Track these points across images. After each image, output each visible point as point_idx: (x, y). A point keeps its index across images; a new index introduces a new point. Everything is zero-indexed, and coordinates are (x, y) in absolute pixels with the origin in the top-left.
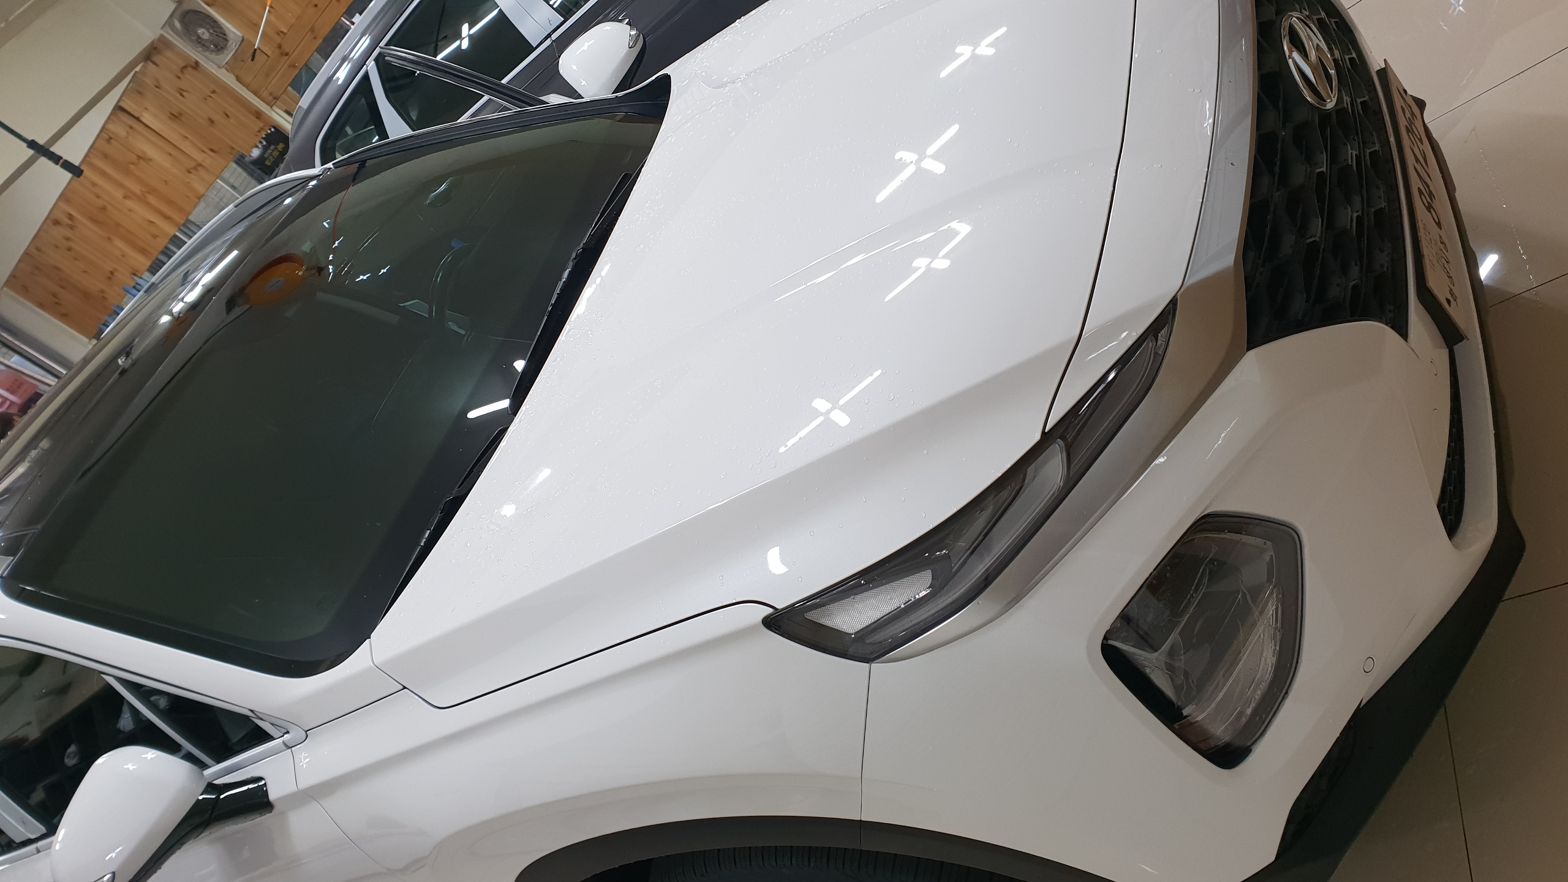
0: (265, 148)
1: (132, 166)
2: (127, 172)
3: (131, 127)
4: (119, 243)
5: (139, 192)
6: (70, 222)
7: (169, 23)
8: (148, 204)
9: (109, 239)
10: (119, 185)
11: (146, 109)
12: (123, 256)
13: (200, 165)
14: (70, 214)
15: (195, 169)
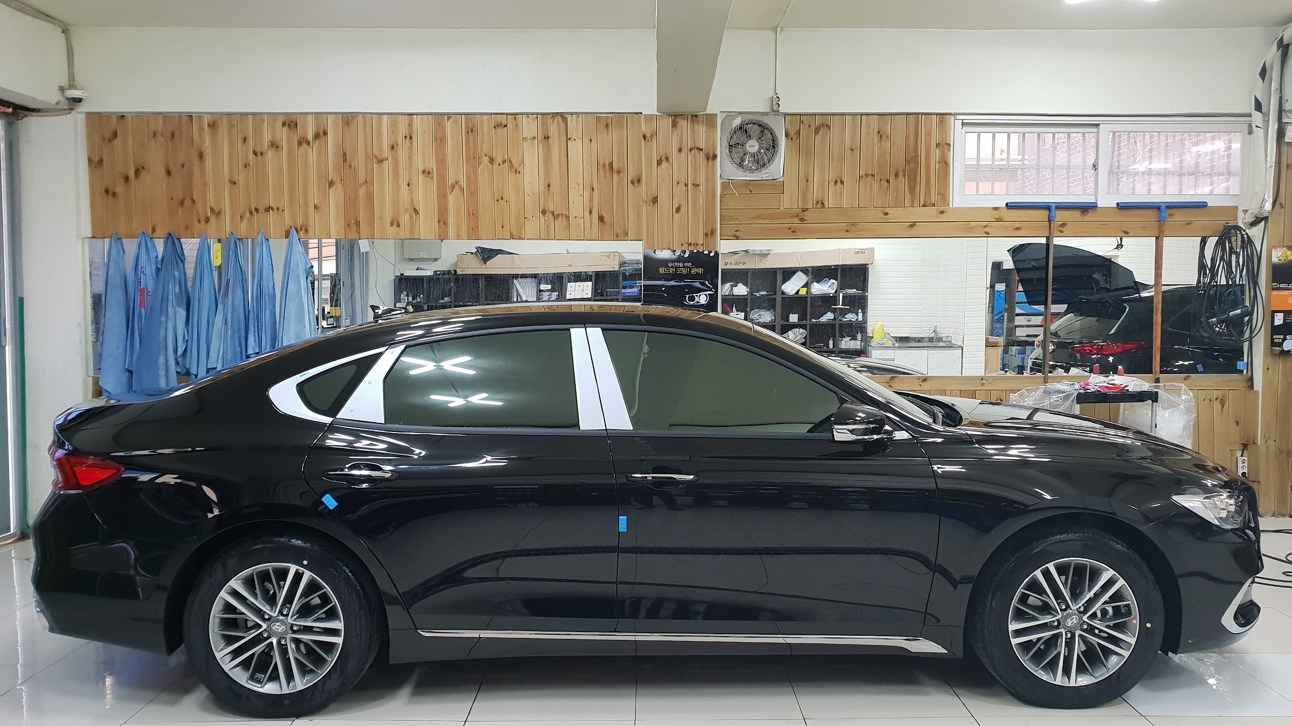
0: (680, 259)
1: (486, 160)
2: (473, 160)
3: (547, 138)
4: (336, 196)
5: (451, 181)
6: (310, 137)
7: (730, 115)
8: (442, 197)
9: (331, 184)
10: (441, 160)
11: (591, 140)
12: (315, 207)
13: (567, 217)
14: (325, 133)
15: (556, 217)
